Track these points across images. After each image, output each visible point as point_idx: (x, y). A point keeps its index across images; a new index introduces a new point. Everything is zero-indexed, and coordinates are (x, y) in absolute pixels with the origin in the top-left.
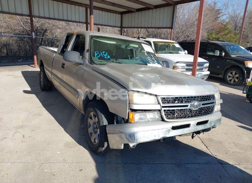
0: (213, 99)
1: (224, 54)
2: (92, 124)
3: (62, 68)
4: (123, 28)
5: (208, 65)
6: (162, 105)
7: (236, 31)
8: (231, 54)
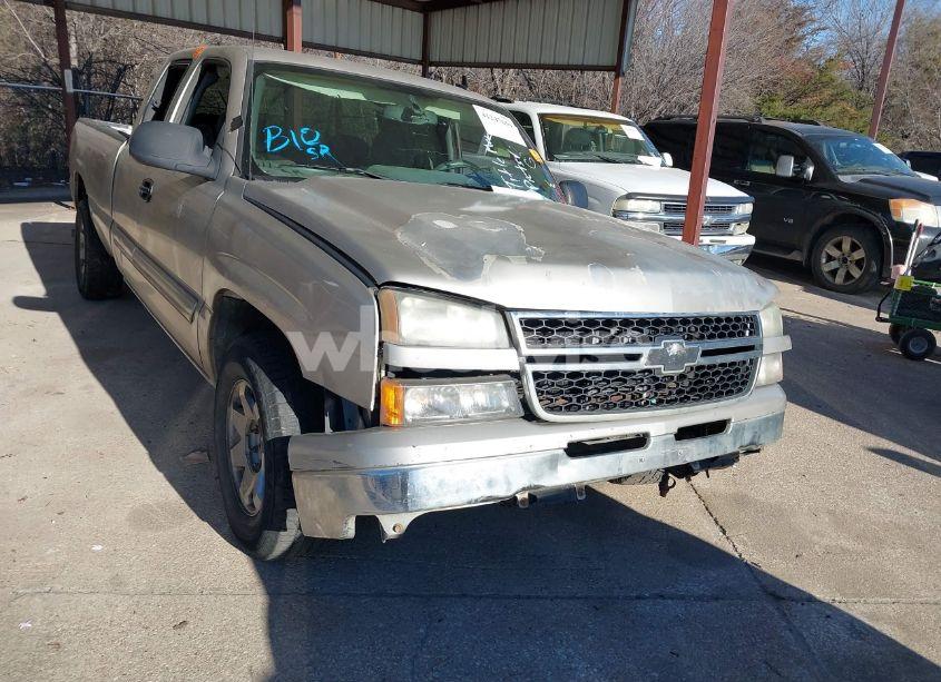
0: (751, 333)
1: (811, 170)
2: (242, 433)
3: (141, 199)
4: (432, 64)
5: (748, 208)
6: (527, 351)
7: (863, 93)
8: (840, 171)
